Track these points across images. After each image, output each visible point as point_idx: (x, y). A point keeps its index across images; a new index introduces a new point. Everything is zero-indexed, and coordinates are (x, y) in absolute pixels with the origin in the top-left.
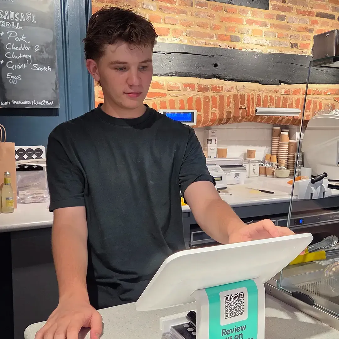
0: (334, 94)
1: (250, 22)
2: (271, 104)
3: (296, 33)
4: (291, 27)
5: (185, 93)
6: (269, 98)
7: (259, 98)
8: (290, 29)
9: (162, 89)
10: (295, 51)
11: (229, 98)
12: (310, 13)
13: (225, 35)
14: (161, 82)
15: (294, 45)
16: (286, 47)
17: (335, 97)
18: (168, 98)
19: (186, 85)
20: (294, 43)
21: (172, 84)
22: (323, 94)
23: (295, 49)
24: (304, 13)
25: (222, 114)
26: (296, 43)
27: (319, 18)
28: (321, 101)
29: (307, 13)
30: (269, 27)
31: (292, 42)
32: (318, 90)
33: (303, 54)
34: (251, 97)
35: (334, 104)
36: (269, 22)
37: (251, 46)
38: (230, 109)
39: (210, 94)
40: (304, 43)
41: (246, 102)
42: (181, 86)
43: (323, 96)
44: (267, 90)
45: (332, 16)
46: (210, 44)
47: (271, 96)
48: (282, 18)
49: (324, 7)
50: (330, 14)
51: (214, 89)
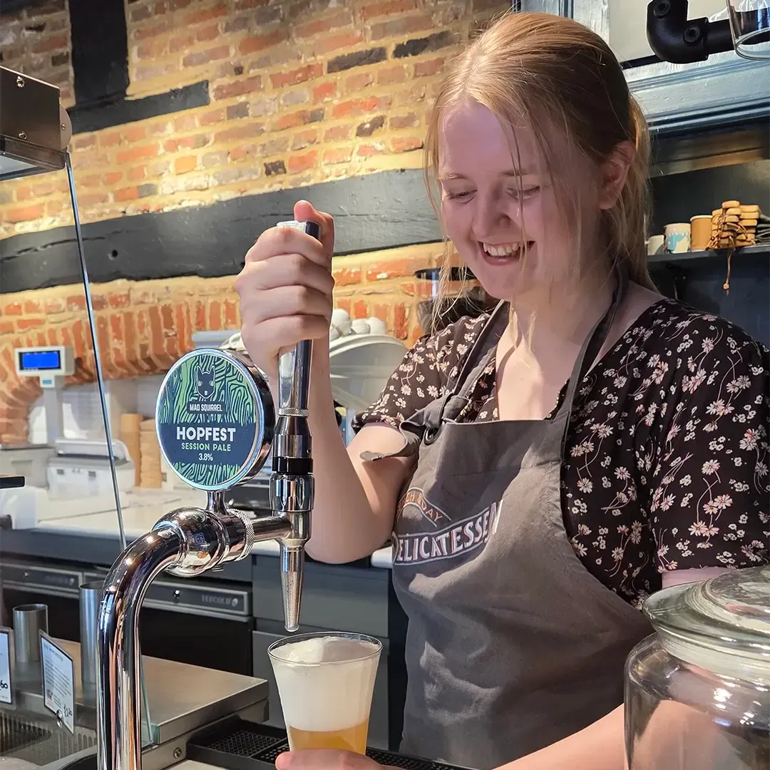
0: (403, 276)
1: (172, 146)
2: (230, 321)
3: (275, 136)
4: (262, 124)
5: (71, 314)
6: (223, 308)
7: (199, 309)
8: (263, 131)
9: (39, 311)
10: (281, 182)
11: (140, 316)
12: (308, 71)
13: (129, 188)
14: (35, 301)
15: (274, 169)
16: (254, 177)
17: (406, 283)
18: (47, 327)
19: (70, 300)
20: (272, 164)
21: (49, 302)
22: (364, 280)
23: (279, 178)
24: (291, 79)
25: (131, 351)
26: (279, 162)
27: (339, 73)
28: (362, 301)
29: (300, 75)
30: (210, 143)
31: (268, 161)
32: (348, 270)
33: (304, 184)
34: (184, 310)
35: (403, 304)
36: (211, 131)
37: (177, 197)
38: (146, 338)
39: (109, 311)
40: (303, 155)
41: (175, 321)
42: (63, 304)
43: (367, 286)
44: (215, 289)
45: (374, 54)
46: (105, 213)
47: (227, 303)
48: (240, 111)
49: (348, 39)
50: (369, 49)
51: (116, 302)
